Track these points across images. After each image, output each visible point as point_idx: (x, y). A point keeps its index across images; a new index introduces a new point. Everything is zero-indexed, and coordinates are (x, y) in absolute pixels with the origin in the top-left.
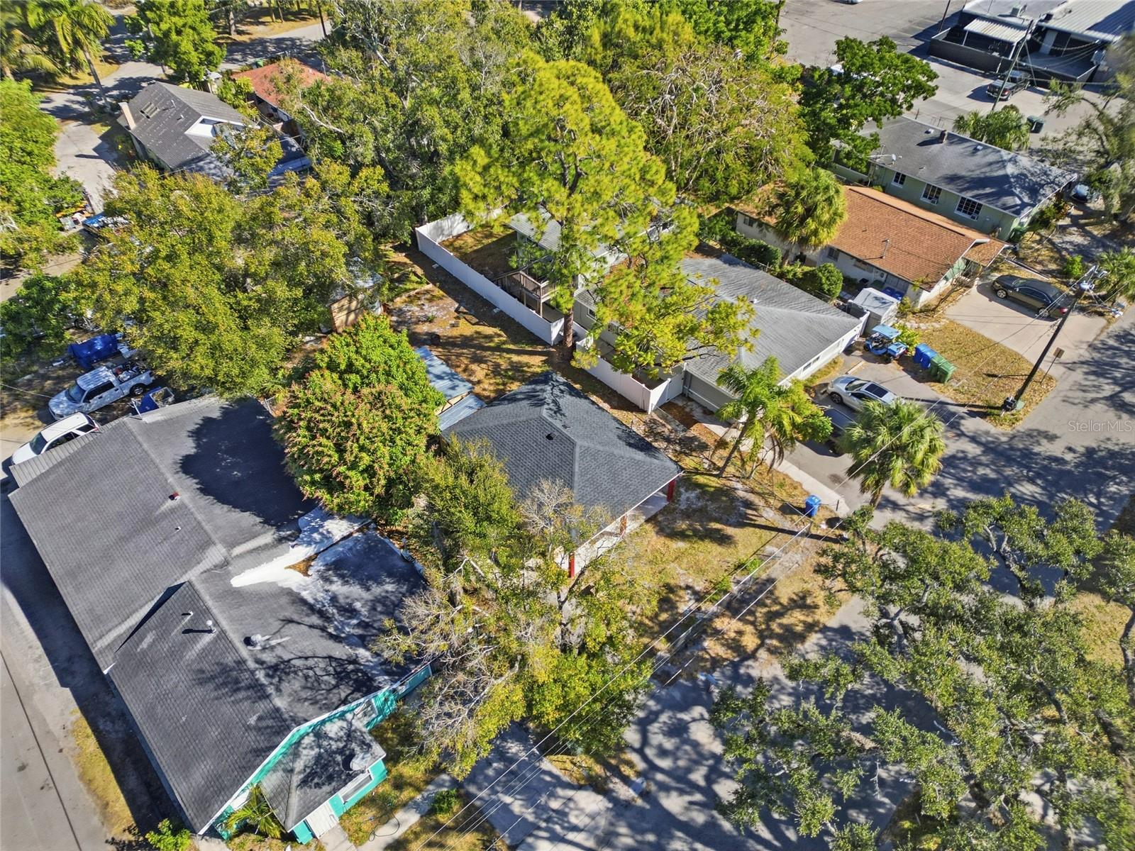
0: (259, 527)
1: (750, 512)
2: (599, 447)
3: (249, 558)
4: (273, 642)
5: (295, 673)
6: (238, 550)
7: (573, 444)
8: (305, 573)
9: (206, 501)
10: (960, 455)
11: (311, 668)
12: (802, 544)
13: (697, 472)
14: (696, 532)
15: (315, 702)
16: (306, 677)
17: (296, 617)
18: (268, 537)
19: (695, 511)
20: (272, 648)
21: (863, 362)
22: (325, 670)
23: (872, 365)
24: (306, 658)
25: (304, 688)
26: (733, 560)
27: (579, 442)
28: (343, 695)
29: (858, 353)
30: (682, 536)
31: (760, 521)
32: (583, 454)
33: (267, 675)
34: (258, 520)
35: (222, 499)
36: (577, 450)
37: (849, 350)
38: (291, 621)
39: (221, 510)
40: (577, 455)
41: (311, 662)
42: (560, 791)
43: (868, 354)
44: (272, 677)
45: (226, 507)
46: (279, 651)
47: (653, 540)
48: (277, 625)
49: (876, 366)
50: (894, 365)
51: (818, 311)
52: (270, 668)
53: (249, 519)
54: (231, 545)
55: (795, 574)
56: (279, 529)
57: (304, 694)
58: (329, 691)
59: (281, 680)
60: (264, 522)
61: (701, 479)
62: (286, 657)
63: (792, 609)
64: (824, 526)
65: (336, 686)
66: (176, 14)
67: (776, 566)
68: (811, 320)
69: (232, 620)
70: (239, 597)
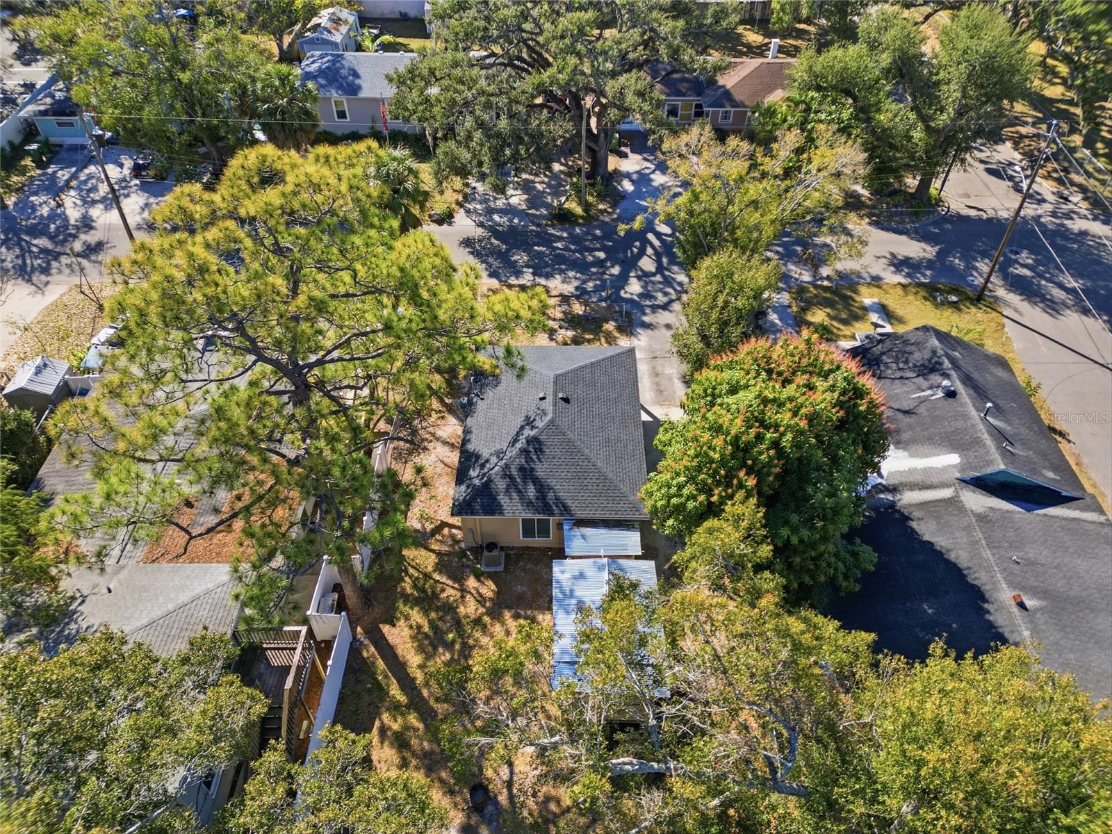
0: (916, 514)
3: (935, 480)
4: (929, 392)
5: (915, 366)
6: (946, 493)
9: (979, 577)
11: (900, 369)
15: (906, 342)
16: (906, 362)
17: (900, 416)
18: (908, 498)
20: (931, 388)
22: (888, 368)
24: (901, 378)
25: (911, 353)
28: (880, 347)
33: (941, 364)
34: (914, 525)
35: (955, 573)
38: (906, 412)
39: (961, 556)
41: (898, 374)
44: (937, 363)
45: (952, 556)
46: (925, 384)
48: (922, 410)
52: (938, 370)
53: (927, 530)
54: (953, 502)
56: (892, 505)
57: (913, 348)
58: (891, 350)
59: (930, 360)
60: (908, 518)
62: (921, 378)
65: (884, 353)
69: (966, 417)
70: (953, 442)
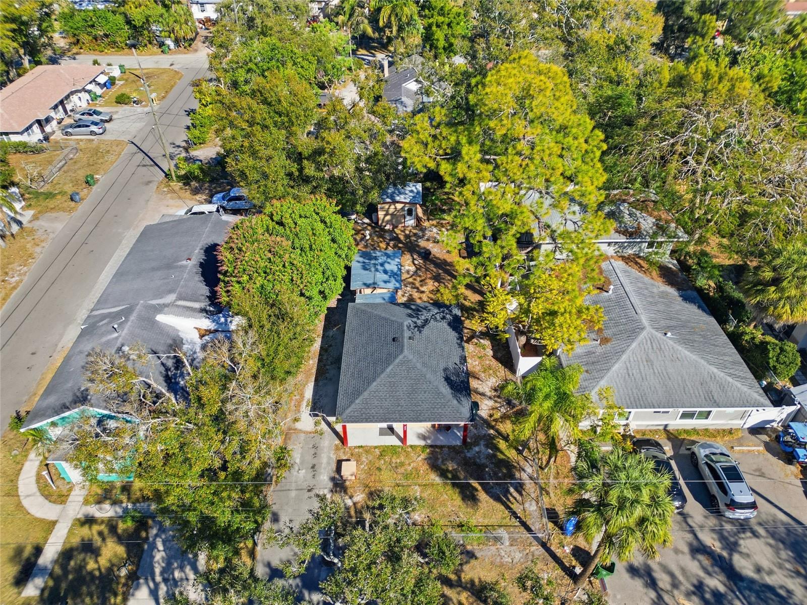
0: (203, 298)
1: (515, 494)
2: (419, 366)
6: (180, 303)
7: (402, 351)
8: (202, 336)
9: (197, 270)
10: (782, 592)
12: (533, 549)
13: (506, 438)
14: (455, 477)
18: (202, 305)
19: (475, 464)
21: (762, 448)
23: (770, 456)
26: (463, 518)
27: (406, 352)
29: (765, 438)
30: (443, 474)
31: (515, 507)
32: (402, 363)
34: (207, 294)
36: (401, 357)
37: (756, 430)
40: (397, 361)
42: (188, 569)
43: (774, 445)
47: (419, 461)
49: (774, 460)
50: (794, 470)
51: (730, 375)
53: (204, 291)
54: (181, 298)
55: (502, 565)
56: (209, 304)
61: (502, 445)
63: (465, 588)
64: (568, 550)
66: (443, 15)
67: (493, 548)
68: (713, 377)
70: (155, 326)
